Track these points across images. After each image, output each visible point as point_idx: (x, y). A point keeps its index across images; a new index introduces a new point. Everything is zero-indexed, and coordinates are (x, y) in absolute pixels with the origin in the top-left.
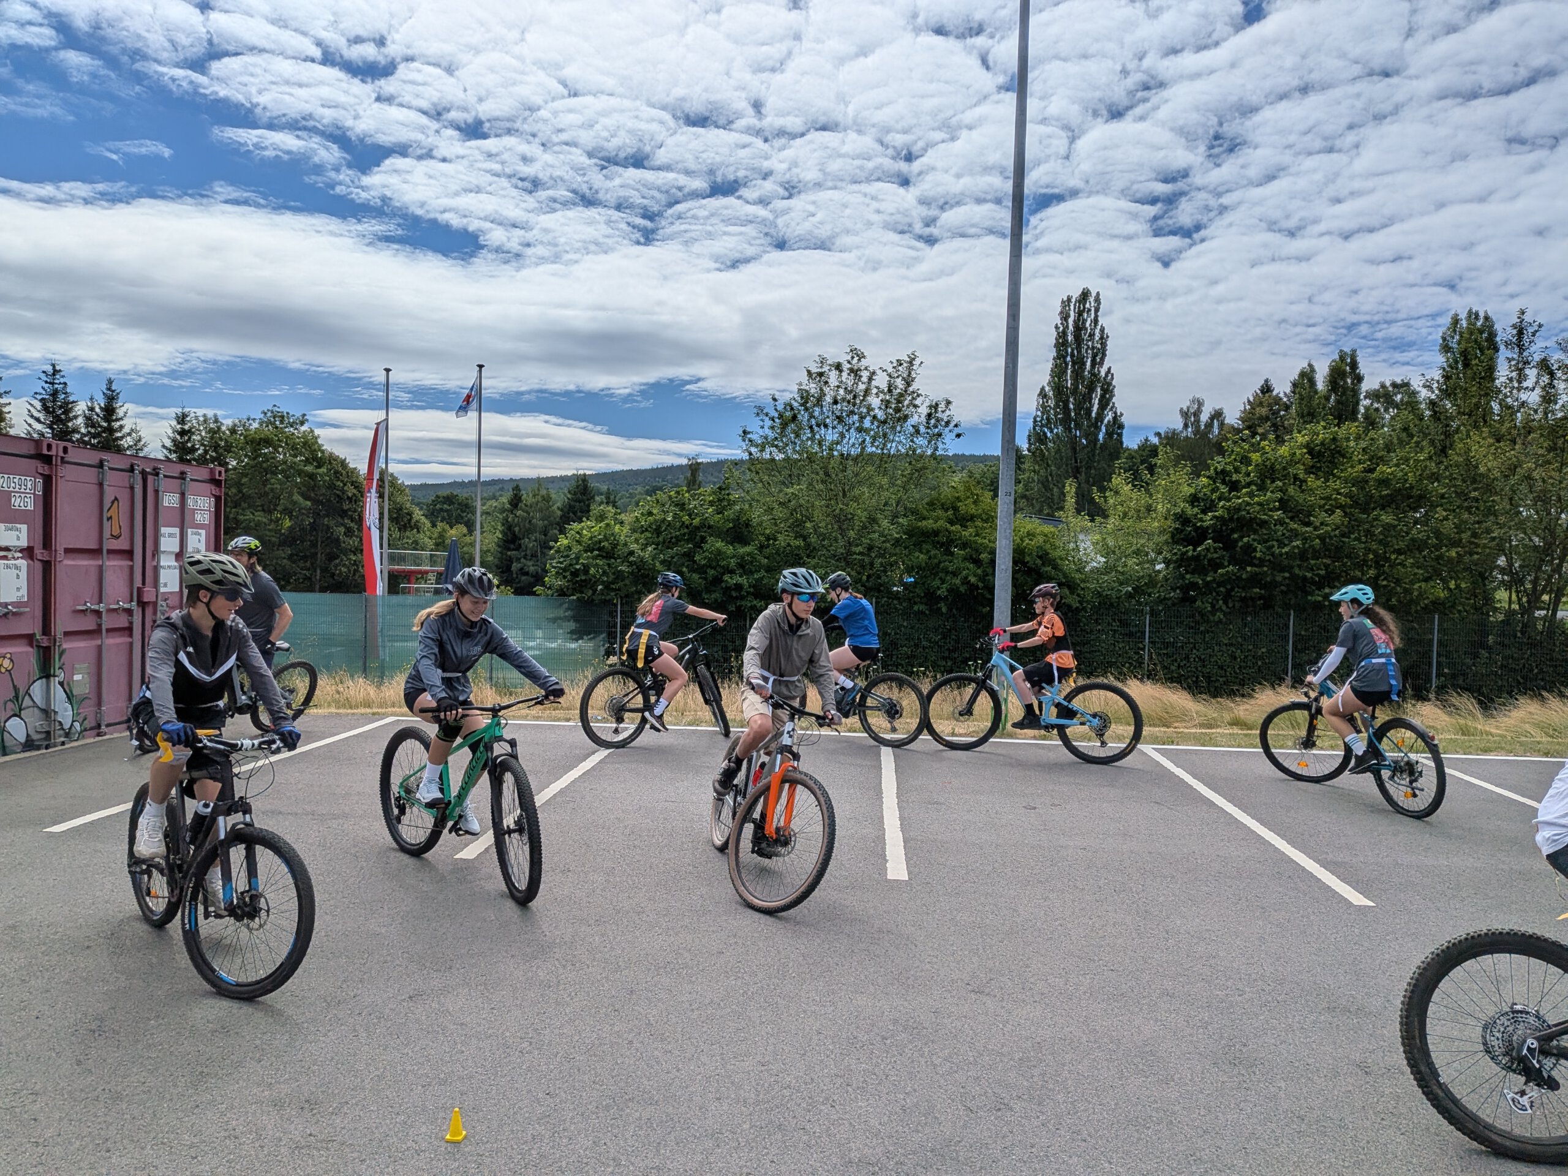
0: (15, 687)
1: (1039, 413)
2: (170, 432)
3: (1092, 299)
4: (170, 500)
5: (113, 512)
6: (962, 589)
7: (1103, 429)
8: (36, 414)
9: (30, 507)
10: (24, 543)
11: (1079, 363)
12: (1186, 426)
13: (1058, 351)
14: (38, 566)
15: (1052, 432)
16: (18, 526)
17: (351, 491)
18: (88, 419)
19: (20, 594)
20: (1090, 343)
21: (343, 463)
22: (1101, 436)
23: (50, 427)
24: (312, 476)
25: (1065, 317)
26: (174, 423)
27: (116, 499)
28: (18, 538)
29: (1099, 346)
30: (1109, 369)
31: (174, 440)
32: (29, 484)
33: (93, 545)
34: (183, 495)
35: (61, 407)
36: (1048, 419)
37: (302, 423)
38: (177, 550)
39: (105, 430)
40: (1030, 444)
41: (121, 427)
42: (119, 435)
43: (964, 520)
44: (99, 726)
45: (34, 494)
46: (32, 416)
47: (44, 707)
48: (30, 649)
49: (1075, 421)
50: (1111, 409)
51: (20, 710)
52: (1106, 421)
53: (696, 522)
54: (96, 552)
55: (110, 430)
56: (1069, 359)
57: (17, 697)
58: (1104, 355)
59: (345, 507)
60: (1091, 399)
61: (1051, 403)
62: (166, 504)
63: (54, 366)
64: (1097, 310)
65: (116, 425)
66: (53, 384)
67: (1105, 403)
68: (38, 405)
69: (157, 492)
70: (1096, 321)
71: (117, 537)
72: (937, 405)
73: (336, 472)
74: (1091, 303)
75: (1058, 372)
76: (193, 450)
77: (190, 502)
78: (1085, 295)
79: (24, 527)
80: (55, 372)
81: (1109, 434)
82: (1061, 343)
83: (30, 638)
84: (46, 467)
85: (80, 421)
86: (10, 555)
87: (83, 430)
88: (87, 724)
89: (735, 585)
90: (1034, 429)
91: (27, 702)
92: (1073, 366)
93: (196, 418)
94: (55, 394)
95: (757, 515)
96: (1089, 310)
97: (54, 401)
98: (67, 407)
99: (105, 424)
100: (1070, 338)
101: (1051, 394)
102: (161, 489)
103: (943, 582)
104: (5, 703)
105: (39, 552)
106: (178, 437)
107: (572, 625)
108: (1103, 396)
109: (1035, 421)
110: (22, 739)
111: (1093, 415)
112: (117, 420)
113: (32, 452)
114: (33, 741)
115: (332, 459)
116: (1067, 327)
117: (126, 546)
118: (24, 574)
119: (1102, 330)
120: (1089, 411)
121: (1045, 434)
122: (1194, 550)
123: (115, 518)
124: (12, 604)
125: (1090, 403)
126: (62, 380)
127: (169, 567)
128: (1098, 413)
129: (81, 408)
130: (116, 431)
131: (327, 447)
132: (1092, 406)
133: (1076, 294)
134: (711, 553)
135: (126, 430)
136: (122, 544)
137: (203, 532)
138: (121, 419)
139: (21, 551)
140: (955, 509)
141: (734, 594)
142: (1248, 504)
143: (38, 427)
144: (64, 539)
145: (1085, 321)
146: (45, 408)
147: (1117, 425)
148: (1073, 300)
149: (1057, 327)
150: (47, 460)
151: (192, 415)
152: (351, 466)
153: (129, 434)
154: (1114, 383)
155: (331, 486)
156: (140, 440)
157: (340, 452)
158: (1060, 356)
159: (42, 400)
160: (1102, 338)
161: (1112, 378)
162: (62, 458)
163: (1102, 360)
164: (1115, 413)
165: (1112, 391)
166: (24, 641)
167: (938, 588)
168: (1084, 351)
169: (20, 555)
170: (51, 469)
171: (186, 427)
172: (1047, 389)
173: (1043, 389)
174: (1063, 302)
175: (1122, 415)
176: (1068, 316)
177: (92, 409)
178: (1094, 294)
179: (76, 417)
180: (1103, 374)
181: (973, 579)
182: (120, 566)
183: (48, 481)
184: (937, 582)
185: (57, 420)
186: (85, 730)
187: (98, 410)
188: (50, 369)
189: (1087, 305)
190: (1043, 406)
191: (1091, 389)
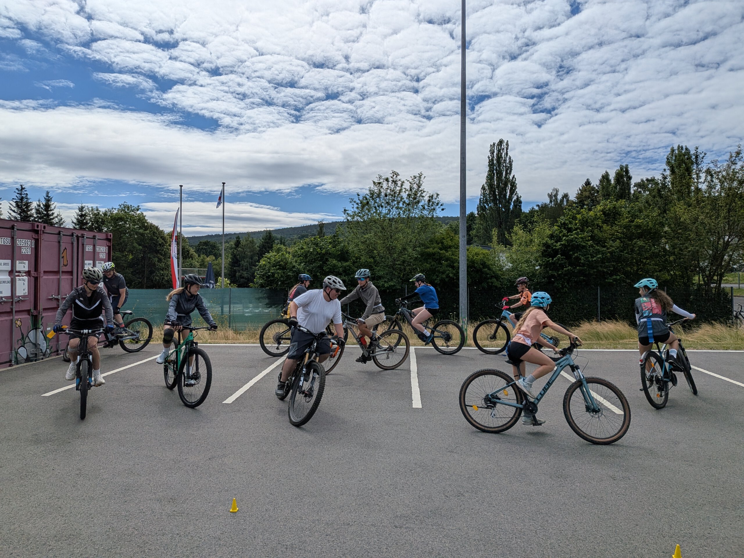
0: (22, 334)
1: (482, 197)
2: (75, 215)
3: (505, 144)
4: (89, 248)
5: (64, 254)
6: (447, 280)
7: (512, 203)
8: (13, 209)
9: (29, 253)
10: (26, 269)
11: (500, 173)
12: (551, 202)
13: (490, 168)
14: (33, 279)
15: (488, 205)
16: (24, 261)
17: (160, 241)
18: (37, 210)
19: (24, 292)
20: (504, 164)
21: (157, 228)
22: (511, 207)
23: (20, 214)
24: (142, 235)
25: (492, 153)
26: (77, 211)
27: (66, 248)
28: (24, 267)
29: (509, 165)
30: (514, 176)
31: (78, 219)
32: (29, 243)
33: (56, 270)
34: (94, 246)
35: (25, 205)
36: (486, 199)
37: (138, 210)
39: (45, 215)
40: (478, 211)
41: (53, 214)
42: (52, 217)
43: (446, 248)
44: (57, 351)
45: (31, 247)
46: (11, 210)
47: (34, 342)
48: (28, 316)
49: (499, 200)
50: (516, 194)
51: (24, 344)
52: (513, 200)
53: (324, 251)
54: (57, 273)
55: (48, 215)
56: (495, 172)
57: (23, 338)
58: (511, 169)
59: (158, 249)
60: (506, 190)
61: (488, 192)
62: (87, 250)
63: (21, 186)
64: (507, 149)
65: (50, 213)
66: (21, 194)
67: (513, 191)
68: (14, 204)
69: (83, 245)
70: (507, 154)
71: (66, 266)
72: (432, 196)
73: (154, 233)
74: (504, 146)
75: (490, 178)
76: (87, 223)
77: (97, 249)
78: (501, 142)
79: (27, 262)
80: (22, 189)
81: (515, 206)
82: (491, 164)
83: (28, 312)
84: (37, 235)
85: (34, 211)
86: (20, 274)
87: (35, 216)
88: (53, 350)
90: (480, 204)
91: (27, 340)
92: (497, 175)
93: (88, 208)
94: (22, 199)
95: (351, 248)
96: (503, 149)
97: (22, 202)
98: (28, 205)
99: (45, 213)
100: (495, 162)
101: (487, 188)
102: (85, 243)
103: (438, 276)
104: (18, 341)
105: (33, 273)
106: (80, 218)
107: (267, 301)
108: (511, 189)
109: (480, 201)
110: (25, 357)
111: (507, 197)
112: (51, 210)
113: (31, 228)
114: (30, 358)
115: (152, 226)
116: (494, 157)
117: (70, 270)
118: (26, 283)
119: (510, 158)
120: (505, 195)
121: (485, 207)
122: (552, 260)
123: (65, 257)
124: (21, 296)
125: (506, 192)
126: (25, 193)
128: (509, 196)
129: (34, 205)
130: (50, 215)
131: (150, 221)
133: (497, 142)
134: (331, 266)
135: (55, 215)
136: (68, 269)
138: (53, 210)
139: (25, 273)
140: (442, 243)
142: (576, 238)
143: (14, 214)
144: (43, 267)
145: (502, 154)
146: (18, 206)
147: (518, 202)
148: (496, 145)
149: (489, 157)
150: (37, 232)
151: (86, 207)
152: (161, 229)
153: (57, 217)
154: (516, 182)
155: (151, 239)
156: (61, 220)
158: (491, 171)
159: (15, 202)
160: (510, 162)
161: (515, 180)
162: (43, 231)
163: (510, 172)
164: (518, 196)
165: (515, 186)
166: (26, 313)
167: (436, 280)
168: (502, 168)
171: (83, 213)
172: (485, 185)
173: (483, 186)
174: (491, 146)
175: (521, 197)
176: (494, 152)
177: (39, 206)
178: (506, 142)
179: (31, 210)
180: (511, 178)
181: (451, 275)
182: (67, 279)
183: (37, 241)
184: (435, 277)
185: (23, 211)
186: (52, 353)
187: (42, 206)
188: (20, 188)
190: (484, 194)
191: (506, 185)
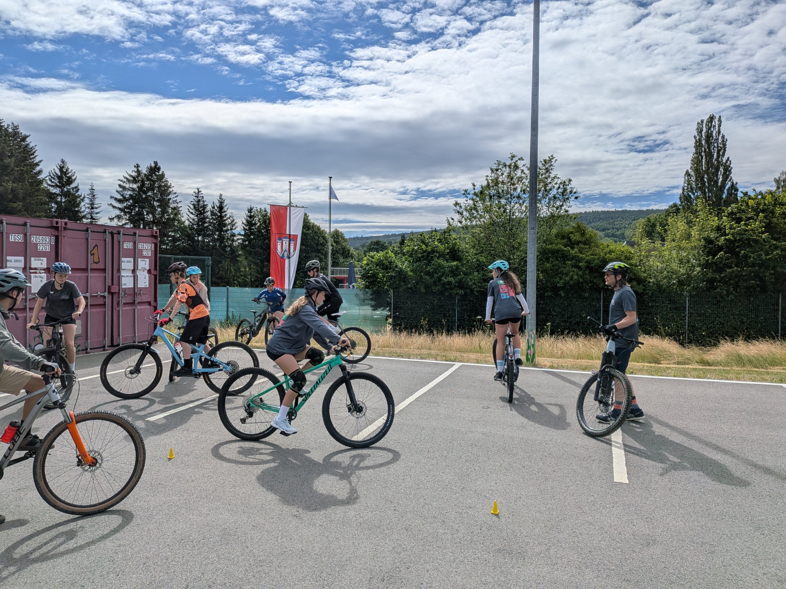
1: (686, 185)
2: (245, 216)
3: (716, 120)
4: (128, 245)
5: (95, 251)
6: (571, 283)
7: (725, 191)
8: (191, 211)
9: (48, 250)
10: (45, 266)
11: (709, 155)
12: (778, 188)
13: (697, 149)
15: (694, 194)
16: (42, 258)
17: (321, 240)
18: (212, 212)
20: (716, 144)
21: (319, 228)
22: (724, 196)
23: (197, 216)
25: (700, 131)
26: (247, 212)
27: (96, 245)
28: (42, 264)
29: (722, 146)
30: (728, 158)
31: (247, 221)
32: (48, 240)
33: (84, 267)
34: (135, 243)
35: (201, 207)
36: (691, 187)
38: (132, 268)
39: (219, 217)
40: (682, 203)
41: (226, 215)
42: (225, 218)
44: (87, 349)
45: (50, 244)
46: (190, 212)
49: (708, 188)
50: (730, 180)
52: (727, 187)
54: (85, 270)
55: (221, 217)
56: (703, 154)
58: (725, 150)
59: (319, 248)
60: (717, 175)
61: (693, 179)
62: (125, 247)
63: (198, 189)
64: (720, 126)
65: (224, 214)
66: (198, 197)
67: (727, 175)
68: (192, 207)
69: (119, 242)
70: (719, 132)
71: (97, 263)
72: (565, 182)
74: (716, 122)
75: (697, 161)
76: (255, 224)
77: (140, 246)
78: (712, 118)
79: (45, 259)
80: (199, 192)
81: (730, 194)
82: (698, 144)
84: (56, 232)
85: (209, 214)
86: (38, 271)
87: (210, 217)
88: (80, 348)
89: (448, 282)
90: (683, 193)
92: (706, 158)
93: (257, 210)
94: (199, 201)
95: (463, 246)
96: (714, 126)
97: (198, 205)
98: (204, 207)
99: (219, 214)
100: (703, 142)
101: (693, 173)
102: (121, 240)
103: (561, 279)
106: (249, 219)
107: (373, 303)
108: (725, 173)
109: (683, 189)
111: (719, 184)
112: (224, 212)
113: (49, 225)
115: (314, 226)
116: (702, 136)
117: (103, 267)
118: (44, 278)
119: (723, 137)
120: (716, 182)
121: (690, 196)
123: (96, 254)
125: (717, 178)
126: (201, 195)
127: (127, 276)
128: (721, 183)
129: (209, 208)
130: (223, 217)
131: (312, 221)
132: (718, 179)
133: (706, 118)
135: (228, 216)
136: (101, 266)
137: (148, 260)
138: (226, 211)
139: (44, 270)
140: (569, 238)
141: (447, 287)
143: (192, 216)
145: (712, 132)
146: (195, 207)
147: (734, 187)
148: (705, 122)
149: (695, 137)
150: (57, 228)
151: (255, 208)
152: (322, 229)
153: (229, 218)
154: (731, 166)
155: (313, 239)
156: (233, 221)
157: (317, 223)
158: (698, 153)
159: (193, 204)
160: (723, 141)
161: (730, 163)
162: (64, 228)
163: (724, 153)
164: (733, 183)
165: (730, 171)
167: (558, 283)
168: (712, 148)
169: (44, 271)
170: (58, 233)
171: (252, 214)
172: (690, 171)
173: (687, 172)
174: (698, 123)
175: (737, 183)
176: (702, 130)
177: (214, 208)
178: (717, 117)
179: (208, 212)
180: (724, 161)
182: (99, 276)
183: (57, 238)
184: (558, 279)
185: (201, 214)
186: (79, 351)
187: (216, 208)
188: (197, 191)
189: (713, 123)
190: (689, 181)
191: (717, 169)
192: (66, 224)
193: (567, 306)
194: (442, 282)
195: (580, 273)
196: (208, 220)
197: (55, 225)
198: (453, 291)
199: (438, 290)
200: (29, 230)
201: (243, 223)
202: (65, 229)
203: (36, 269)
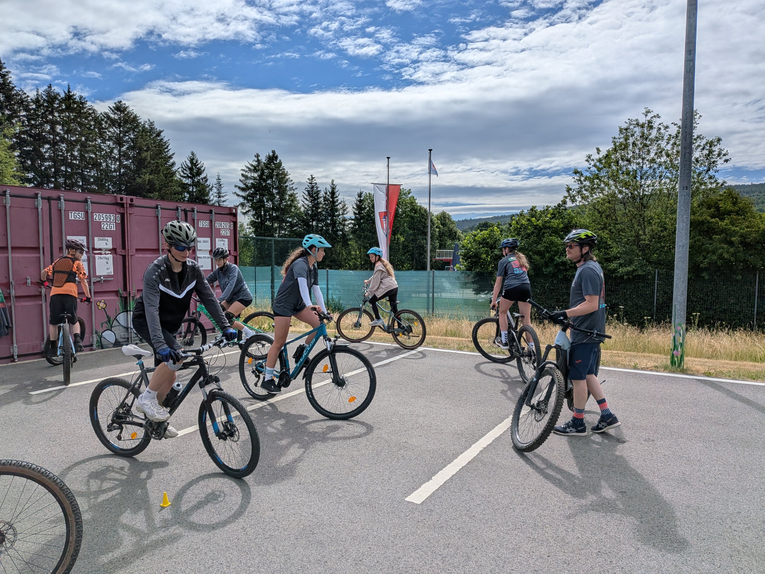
0: (108, 316)
4: (203, 224)
6: (719, 263)
9: (113, 229)
10: (110, 246)
14: (120, 259)
16: (107, 238)
18: (325, 197)
19: (109, 271)
23: (311, 202)
26: (357, 197)
28: (106, 244)
31: (357, 205)
32: (112, 218)
33: (155, 247)
34: (211, 221)
35: (315, 193)
37: (409, 193)
41: (337, 200)
42: (337, 204)
45: (116, 222)
46: (304, 198)
47: (126, 326)
48: (117, 298)
51: (111, 327)
54: (155, 251)
55: (333, 202)
57: (109, 321)
62: (201, 226)
65: (335, 199)
66: (311, 183)
68: (306, 193)
69: (193, 220)
73: (422, 215)
76: (365, 208)
77: (217, 225)
79: (110, 239)
80: (313, 178)
83: (117, 292)
84: (122, 209)
85: (322, 199)
86: (103, 252)
87: (323, 203)
89: (562, 262)
91: (115, 323)
93: (366, 194)
94: (313, 187)
97: (312, 191)
98: (318, 192)
99: (331, 200)
102: (196, 218)
103: (705, 258)
104: (102, 324)
105: (119, 250)
106: (359, 203)
110: (113, 341)
112: (336, 197)
113: (113, 202)
114: (119, 342)
118: (111, 261)
124: (104, 276)
126: (315, 182)
127: (204, 257)
129: (322, 194)
130: (335, 202)
131: (419, 204)
135: (339, 202)
137: (226, 240)
139: (110, 250)
141: (561, 268)
143: (307, 202)
144: (134, 243)
146: (309, 193)
150: (122, 205)
151: (364, 193)
153: (340, 203)
159: (308, 191)
162: (130, 204)
166: (114, 294)
167: (702, 262)
169: (110, 252)
170: (124, 210)
171: (362, 199)
177: (326, 193)
179: (321, 197)
181: (726, 256)
183: (123, 216)
184: (701, 258)
185: (315, 199)
187: (328, 193)
188: (310, 177)
192: (132, 200)
193: (712, 291)
194: (555, 262)
195: (732, 250)
196: (321, 205)
197: (119, 201)
198: (568, 273)
199: (550, 272)
200: (90, 206)
201: (353, 208)
202: (131, 206)
203: (100, 249)
